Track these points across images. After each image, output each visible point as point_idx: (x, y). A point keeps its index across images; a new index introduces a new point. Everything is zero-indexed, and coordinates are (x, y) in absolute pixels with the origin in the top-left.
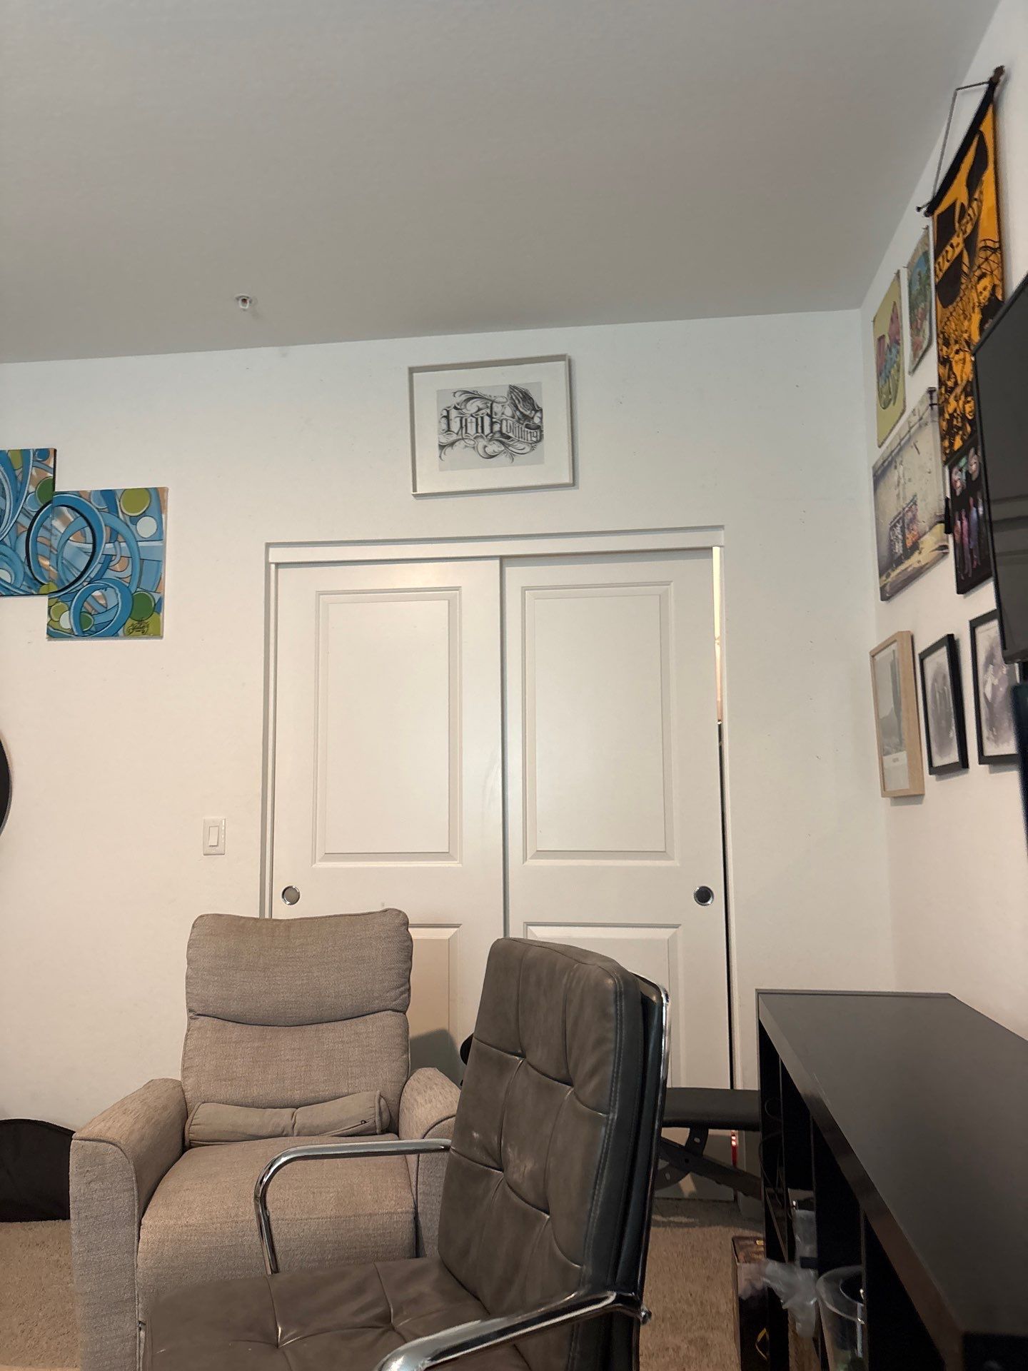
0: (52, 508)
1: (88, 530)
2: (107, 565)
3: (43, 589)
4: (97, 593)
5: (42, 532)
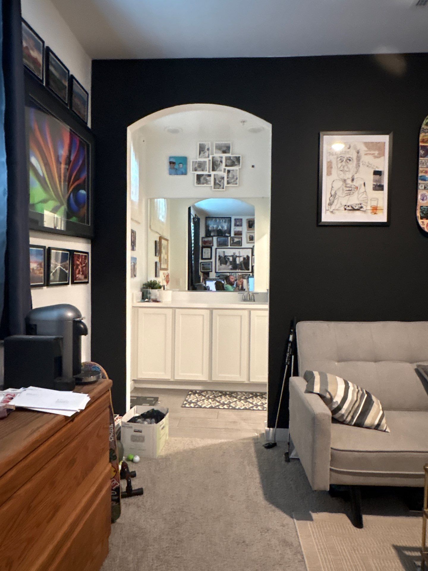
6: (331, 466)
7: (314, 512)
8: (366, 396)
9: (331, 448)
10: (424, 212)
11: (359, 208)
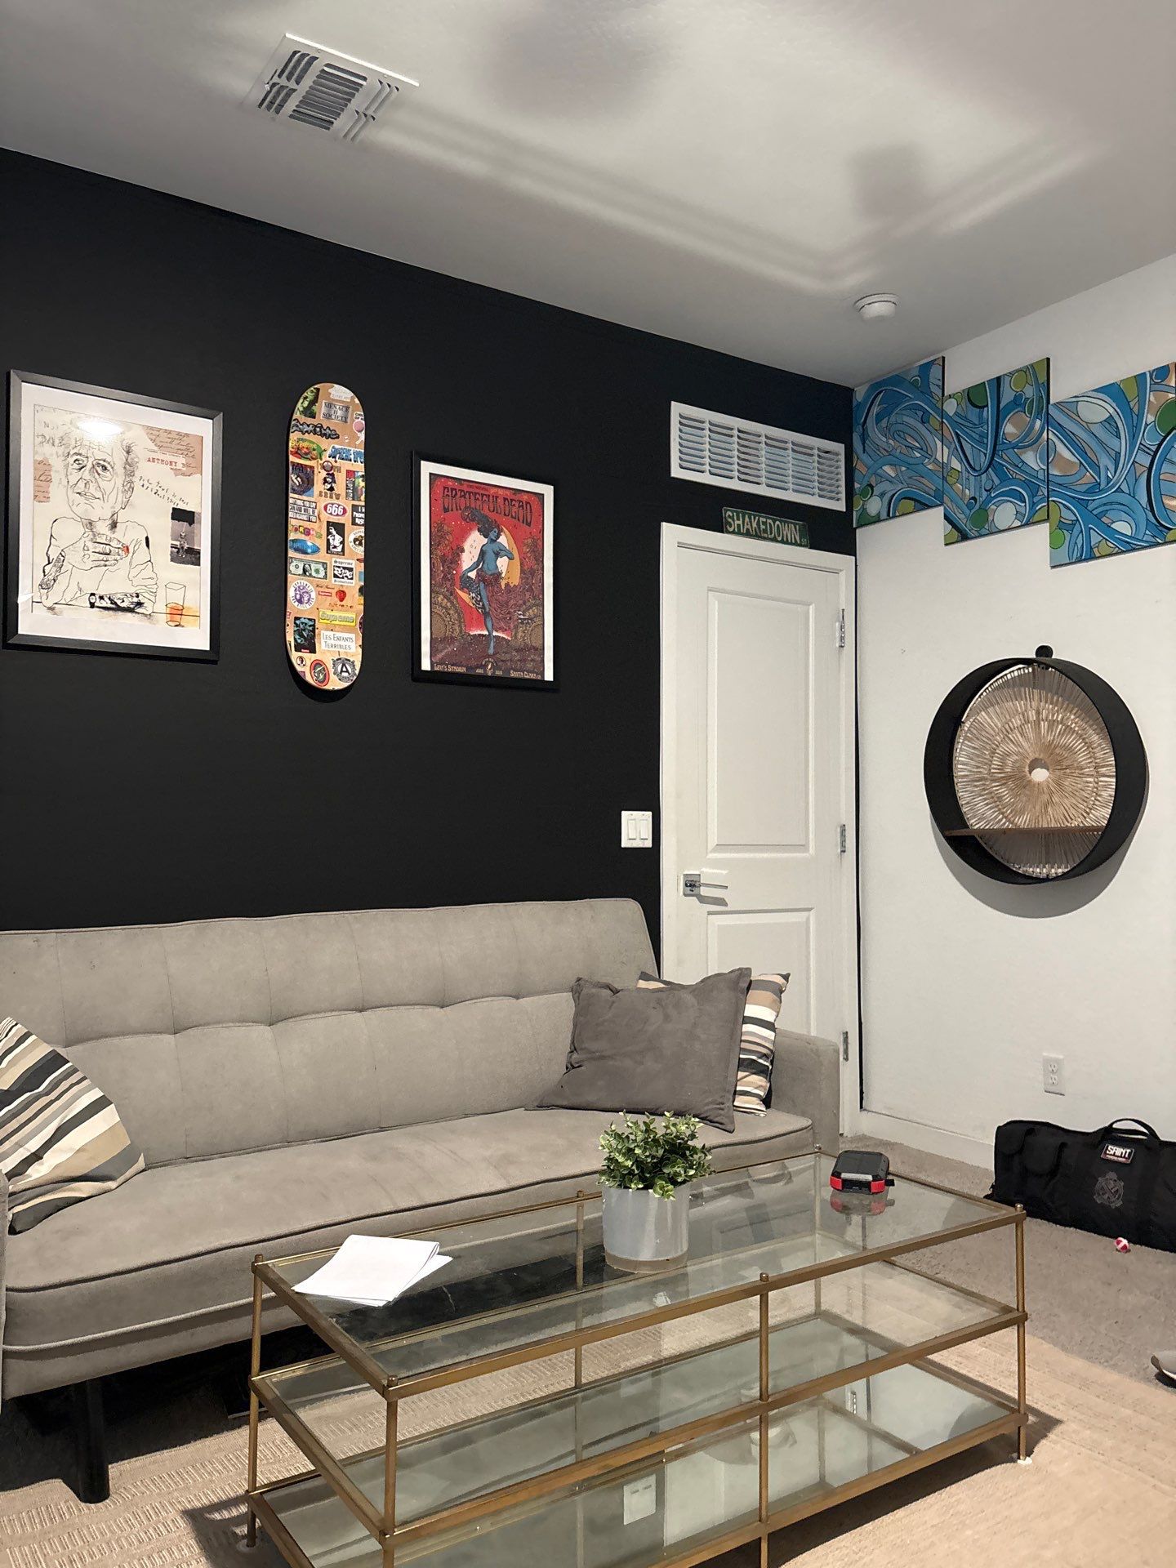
3: (1172, 535)
5: (1166, 467)
9: (8, 1288)
10: (305, 634)
11: (132, 606)
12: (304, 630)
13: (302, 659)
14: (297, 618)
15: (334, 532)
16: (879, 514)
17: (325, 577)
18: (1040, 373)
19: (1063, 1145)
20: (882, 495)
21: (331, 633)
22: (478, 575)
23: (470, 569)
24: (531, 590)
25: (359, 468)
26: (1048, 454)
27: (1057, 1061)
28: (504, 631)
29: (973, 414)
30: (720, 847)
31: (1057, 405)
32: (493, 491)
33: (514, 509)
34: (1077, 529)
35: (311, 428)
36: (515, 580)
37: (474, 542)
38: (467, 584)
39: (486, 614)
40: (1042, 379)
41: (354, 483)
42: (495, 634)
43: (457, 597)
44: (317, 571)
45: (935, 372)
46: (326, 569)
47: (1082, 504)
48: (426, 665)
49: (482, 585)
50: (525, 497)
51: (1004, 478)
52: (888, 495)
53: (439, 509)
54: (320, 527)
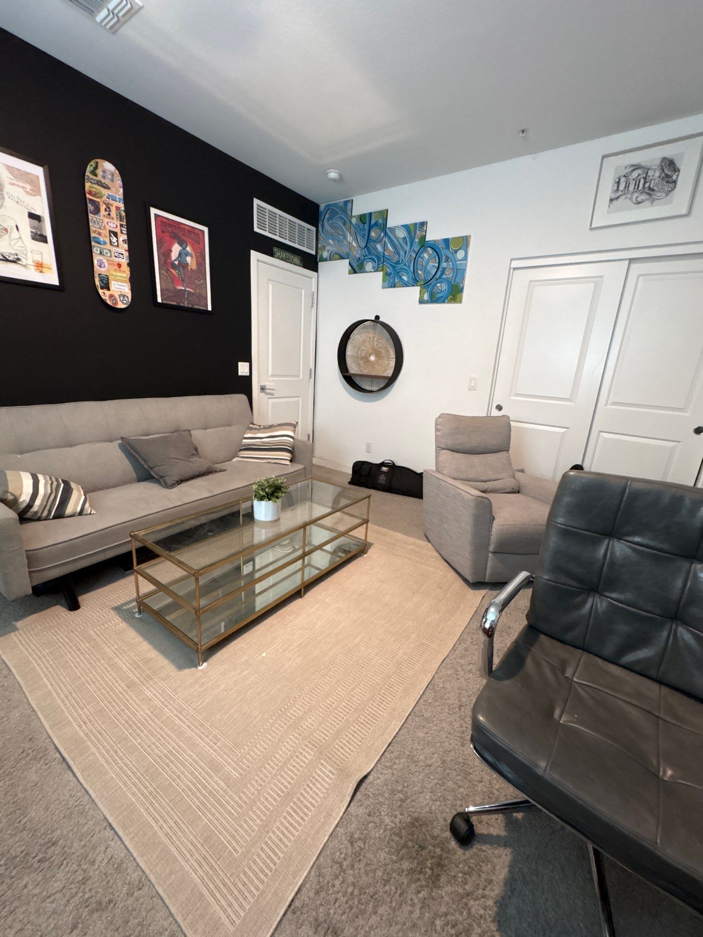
0: (424, 248)
1: (437, 258)
2: (443, 273)
3: (419, 284)
4: (438, 285)
5: (420, 259)
6: (29, 568)
7: (17, 620)
8: (62, 485)
9: (26, 551)
10: (104, 282)
11: (15, 260)
12: (104, 280)
13: (104, 293)
14: (99, 274)
15: (112, 235)
16: (327, 258)
17: (111, 256)
18: (384, 214)
19: (371, 468)
20: (328, 251)
21: (116, 283)
22: (179, 263)
23: (175, 260)
24: (201, 272)
25: (122, 206)
26: (385, 247)
27: (370, 444)
28: (191, 288)
29: (361, 225)
30: (272, 376)
31: (389, 228)
32: (182, 226)
33: (192, 236)
34: (391, 276)
35: (96, 182)
36: (194, 267)
37: (176, 249)
38: (173, 266)
39: (183, 280)
40: (385, 217)
41: (120, 213)
42: (187, 289)
43: (171, 272)
44: (107, 253)
45: (349, 205)
46: (111, 253)
47: (394, 267)
48: (159, 300)
49: (181, 268)
50: (196, 231)
51: (370, 253)
52: (330, 252)
53: (160, 231)
54: (106, 233)
